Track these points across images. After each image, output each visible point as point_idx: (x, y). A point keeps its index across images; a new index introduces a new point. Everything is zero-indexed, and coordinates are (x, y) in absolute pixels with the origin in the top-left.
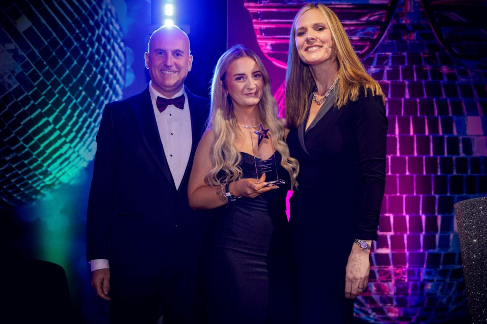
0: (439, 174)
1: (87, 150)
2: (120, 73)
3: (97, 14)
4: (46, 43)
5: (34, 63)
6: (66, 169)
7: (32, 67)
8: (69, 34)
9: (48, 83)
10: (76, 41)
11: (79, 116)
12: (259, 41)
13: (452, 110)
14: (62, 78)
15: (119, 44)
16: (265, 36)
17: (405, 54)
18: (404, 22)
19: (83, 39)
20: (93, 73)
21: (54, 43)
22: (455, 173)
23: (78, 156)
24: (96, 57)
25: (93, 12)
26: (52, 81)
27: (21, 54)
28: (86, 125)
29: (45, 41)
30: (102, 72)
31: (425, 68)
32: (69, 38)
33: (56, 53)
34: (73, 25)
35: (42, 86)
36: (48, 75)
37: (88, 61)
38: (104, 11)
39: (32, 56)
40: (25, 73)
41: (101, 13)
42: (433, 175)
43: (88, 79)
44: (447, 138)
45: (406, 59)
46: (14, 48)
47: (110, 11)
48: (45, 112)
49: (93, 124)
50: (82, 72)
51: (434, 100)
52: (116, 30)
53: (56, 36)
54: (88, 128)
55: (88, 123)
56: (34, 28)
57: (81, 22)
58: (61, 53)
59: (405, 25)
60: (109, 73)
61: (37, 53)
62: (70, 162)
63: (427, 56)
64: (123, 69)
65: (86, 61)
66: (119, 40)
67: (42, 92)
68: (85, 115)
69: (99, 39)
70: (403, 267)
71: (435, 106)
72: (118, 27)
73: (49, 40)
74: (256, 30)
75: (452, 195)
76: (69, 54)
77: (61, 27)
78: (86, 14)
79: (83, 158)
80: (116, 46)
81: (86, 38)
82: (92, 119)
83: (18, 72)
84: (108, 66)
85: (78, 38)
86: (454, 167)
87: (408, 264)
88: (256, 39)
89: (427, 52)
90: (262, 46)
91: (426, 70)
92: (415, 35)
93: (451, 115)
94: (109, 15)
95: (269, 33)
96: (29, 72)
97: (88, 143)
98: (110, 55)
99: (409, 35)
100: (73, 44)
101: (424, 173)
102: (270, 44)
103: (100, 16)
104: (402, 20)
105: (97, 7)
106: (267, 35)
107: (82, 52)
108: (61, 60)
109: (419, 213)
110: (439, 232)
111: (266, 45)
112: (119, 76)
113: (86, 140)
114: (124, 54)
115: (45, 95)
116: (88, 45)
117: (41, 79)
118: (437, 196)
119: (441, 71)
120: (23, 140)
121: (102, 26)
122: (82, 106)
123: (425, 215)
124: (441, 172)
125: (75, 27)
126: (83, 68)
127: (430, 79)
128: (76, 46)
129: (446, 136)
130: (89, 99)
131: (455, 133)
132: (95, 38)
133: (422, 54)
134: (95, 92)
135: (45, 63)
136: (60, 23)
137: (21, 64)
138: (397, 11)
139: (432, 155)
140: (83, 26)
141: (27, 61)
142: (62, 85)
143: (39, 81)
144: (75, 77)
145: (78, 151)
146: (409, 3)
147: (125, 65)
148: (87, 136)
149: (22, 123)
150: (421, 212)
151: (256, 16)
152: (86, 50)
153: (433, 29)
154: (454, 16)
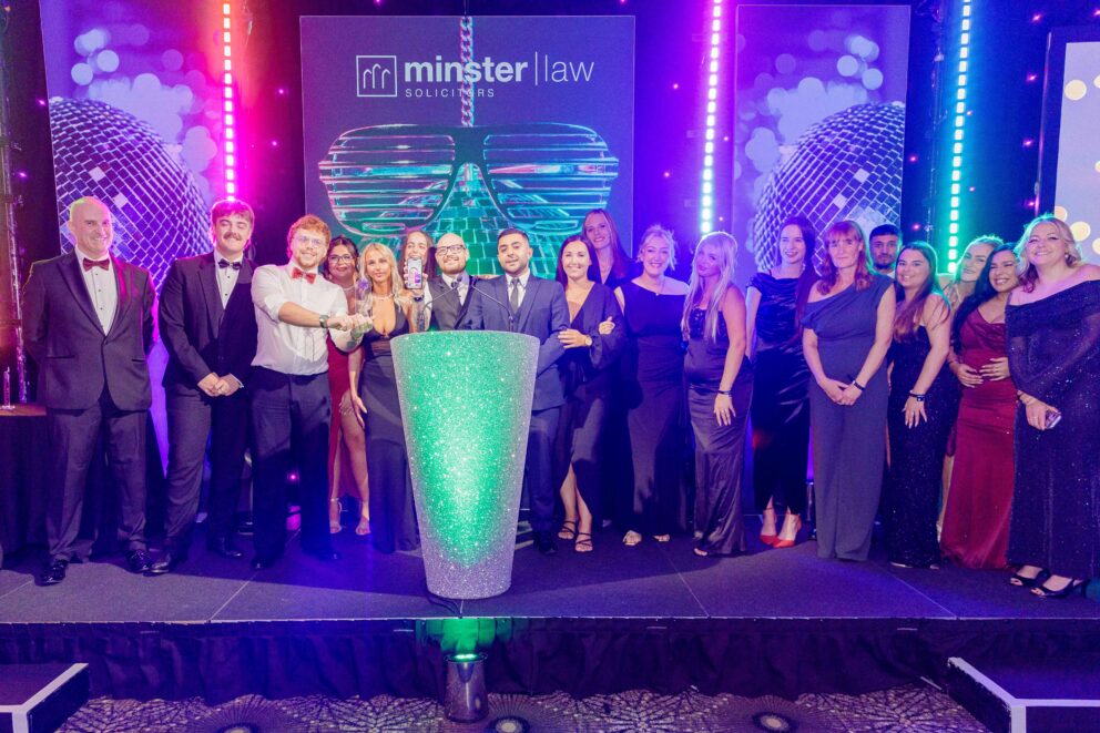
3: (184, 191)
4: (142, 217)
8: (160, 208)
10: (167, 215)
12: (334, 210)
14: (157, 247)
15: (203, 216)
16: (340, 205)
17: (465, 219)
18: (464, 190)
19: (173, 213)
20: (183, 242)
21: (148, 217)
24: (185, 228)
25: (179, 189)
29: (140, 215)
30: (191, 241)
32: (160, 211)
33: (150, 225)
34: (163, 200)
36: (145, 245)
37: (178, 232)
39: (130, 228)
41: (187, 189)
45: (467, 224)
47: (194, 187)
50: (173, 241)
52: (201, 204)
53: (150, 211)
56: (130, 204)
57: (170, 198)
58: (155, 226)
59: (465, 192)
61: (134, 225)
66: (204, 213)
69: (186, 213)
72: (202, 201)
73: (143, 214)
74: (331, 200)
76: (161, 226)
77: (154, 204)
78: (174, 191)
80: (201, 218)
81: (175, 212)
84: (196, 236)
85: (168, 212)
88: (331, 208)
89: (485, 217)
90: (337, 214)
92: (475, 201)
94: (194, 191)
95: (344, 202)
98: (196, 227)
99: (469, 201)
100: (164, 217)
102: (344, 212)
103: (186, 193)
104: (463, 188)
105: (183, 185)
106: (342, 205)
107: (172, 224)
108: (155, 231)
111: (340, 214)
116: (177, 218)
121: (188, 201)
125: (165, 202)
126: (175, 238)
127: (488, 241)
128: (167, 219)
132: (182, 212)
133: (481, 219)
135: (142, 234)
136: (153, 200)
138: (458, 179)
140: (172, 201)
144: (168, 246)
151: (331, 187)
152: (175, 223)
153: (491, 196)
154: (510, 183)
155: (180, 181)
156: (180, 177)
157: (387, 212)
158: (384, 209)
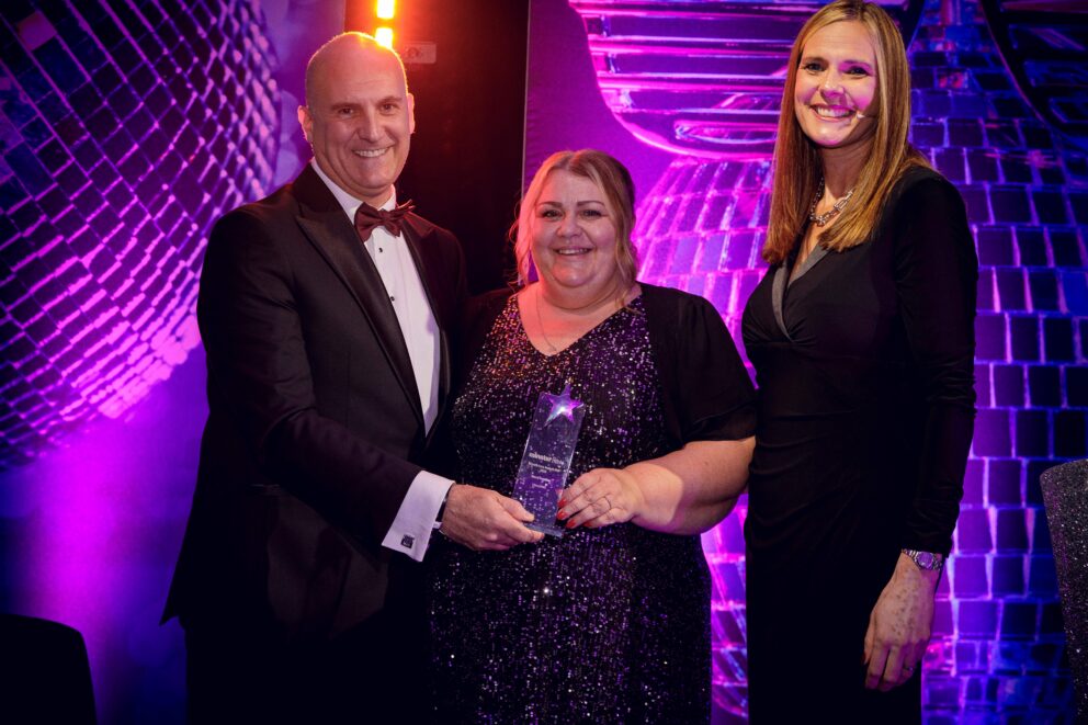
0: (1028, 406)
1: (173, 338)
2: (265, 152)
3: (217, 13)
4: (89, 78)
5: (56, 124)
6: (118, 384)
7: (50, 134)
8: (144, 58)
9: (87, 174)
10: (161, 76)
11: (157, 254)
12: (602, 85)
13: (1056, 253)
14: (121, 162)
15: (264, 85)
16: (617, 72)
17: (943, 120)
18: (939, 47)
19: (179, 70)
20: (197, 151)
21: (106, 78)
22: (1065, 406)
23: (150, 351)
24: (209, 112)
25: (206, 7)
26: (97, 169)
27: (25, 102)
28: (173, 277)
29: (85, 73)
30: (220, 150)
31: (989, 155)
32: (145, 66)
33: (109, 101)
34: (157, 37)
35: (72, 179)
36: (87, 154)
37: (187, 122)
38: (232, 6)
39: (52, 107)
40: (31, 148)
41: (226, 10)
42: (1013, 409)
43: (185, 165)
44: (1045, 321)
45: (946, 133)
46: (9, 88)
48: (72, 244)
49: (190, 275)
50: (171, 147)
51: (1013, 228)
52: (260, 51)
53: (113, 63)
54: (176, 283)
55: (177, 271)
56: (62, 42)
57: (177, 31)
58: (124, 102)
59: (940, 55)
60: (237, 153)
61: (64, 100)
62: (127, 368)
63: (994, 126)
64: (271, 143)
65: (183, 122)
66: (266, 75)
67: (71, 193)
68: (173, 250)
69: (217, 72)
70: (945, 638)
71: (1016, 245)
72: (264, 44)
73: (95, 71)
74: (596, 58)
75: (1059, 459)
76: (142, 104)
77: (127, 42)
78: (189, 12)
79: (161, 358)
80: (258, 89)
81: (185, 70)
82: (189, 263)
83: (14, 146)
84: (235, 136)
85: (166, 69)
87: (956, 631)
88: (594, 80)
89: (993, 116)
90: (609, 96)
91: (994, 160)
92: (966, 78)
93: (1052, 265)
94: (245, 15)
95: (626, 65)
96: (41, 147)
97: (174, 320)
98: (241, 110)
99: (952, 77)
100: (155, 81)
101: (993, 405)
102: (628, 91)
103: (223, 18)
104: (937, 42)
106: (622, 71)
107: (174, 102)
108: (122, 118)
109: (981, 501)
110: (1030, 551)
111: (619, 94)
112: (260, 160)
113: (172, 313)
114: (277, 106)
115: (75, 201)
116: (189, 86)
117: (69, 163)
118: (1024, 462)
119: (1027, 163)
120: (12, 312)
121: (227, 40)
122: (166, 232)
123: (997, 507)
124: (1033, 402)
125: (160, 43)
126: (175, 140)
127: (1002, 180)
128: (161, 86)
129: (1042, 316)
130: (185, 214)
131: (1064, 309)
132: (207, 69)
133: (981, 122)
134: (202, 197)
135: (82, 125)
136: (126, 32)
137: (24, 126)
138: (924, 22)
139: (1009, 359)
140: (182, 39)
141: (39, 120)
142: (121, 179)
143: (64, 167)
144: (154, 159)
145: (149, 341)
146: (950, 5)
147: (276, 135)
148: (174, 302)
149: (14, 270)
150: (986, 498)
151: (597, 26)
152: (183, 96)
153: (1006, 65)
154: (1054, 37)
157: (741, 94)
158: (734, 87)
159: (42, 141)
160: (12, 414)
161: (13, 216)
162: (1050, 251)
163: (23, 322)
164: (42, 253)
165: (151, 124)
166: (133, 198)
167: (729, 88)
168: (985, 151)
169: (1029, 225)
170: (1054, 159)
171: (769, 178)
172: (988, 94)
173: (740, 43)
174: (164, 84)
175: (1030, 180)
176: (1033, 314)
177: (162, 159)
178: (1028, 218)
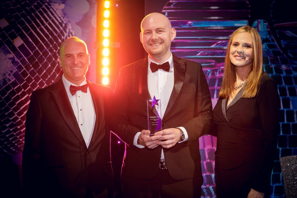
0: (281, 134)
3: (63, 35)
4: (32, 54)
5: (25, 66)
7: (23, 69)
8: (46, 48)
9: (33, 78)
10: (50, 52)
13: (289, 93)
14: (41, 75)
19: (55, 51)
20: (60, 72)
21: (37, 53)
22: (292, 134)
25: (61, 34)
26: (35, 77)
27: (17, 60)
29: (31, 52)
31: (271, 67)
32: (46, 50)
33: (37, 59)
34: (49, 42)
35: (29, 80)
36: (33, 73)
38: (67, 33)
39: (23, 61)
40: (19, 72)
41: (66, 34)
43: (57, 75)
44: (287, 111)
46: (12, 57)
47: (71, 33)
50: (54, 71)
53: (38, 49)
56: (25, 44)
57: (54, 41)
58: (41, 60)
61: (26, 59)
63: (272, 58)
65: (56, 64)
67: (29, 84)
73: (34, 52)
75: (290, 148)
76: (46, 60)
77: (41, 44)
78: (57, 35)
81: (56, 51)
83: (15, 72)
85: (51, 50)
86: (291, 130)
89: (272, 56)
91: (272, 68)
93: (288, 96)
94: (70, 35)
96: (21, 72)
100: (49, 54)
103: (65, 37)
105: (64, 31)
107: (54, 59)
108: (41, 64)
115: (31, 85)
116: (57, 55)
117: (29, 76)
118: (280, 149)
119: (281, 68)
120: (17, 114)
124: (283, 133)
125: (50, 44)
126: (55, 69)
127: (274, 73)
128: (50, 55)
129: (285, 110)
133: (269, 57)
135: (31, 66)
136: (41, 41)
137: (17, 66)
140: (55, 42)
141: (20, 65)
142: (41, 79)
143: (27, 77)
144: (50, 74)
146: (260, 25)
149: (17, 103)
152: (56, 58)
153: (275, 41)
154: (289, 33)
155: (61, 28)
156: (62, 26)
157: (202, 52)
158: (200, 50)
159: (21, 70)
160: (18, 139)
161: (15, 89)
162: (288, 92)
163: (19, 117)
164: (23, 99)
165: (48, 65)
166: (45, 84)
167: (199, 50)
168: (269, 66)
169: (282, 85)
170: (289, 67)
171: (210, 74)
172: (270, 50)
173: (202, 38)
174: (51, 55)
175: (282, 73)
176: (283, 109)
177: (52, 74)
178: (282, 84)
